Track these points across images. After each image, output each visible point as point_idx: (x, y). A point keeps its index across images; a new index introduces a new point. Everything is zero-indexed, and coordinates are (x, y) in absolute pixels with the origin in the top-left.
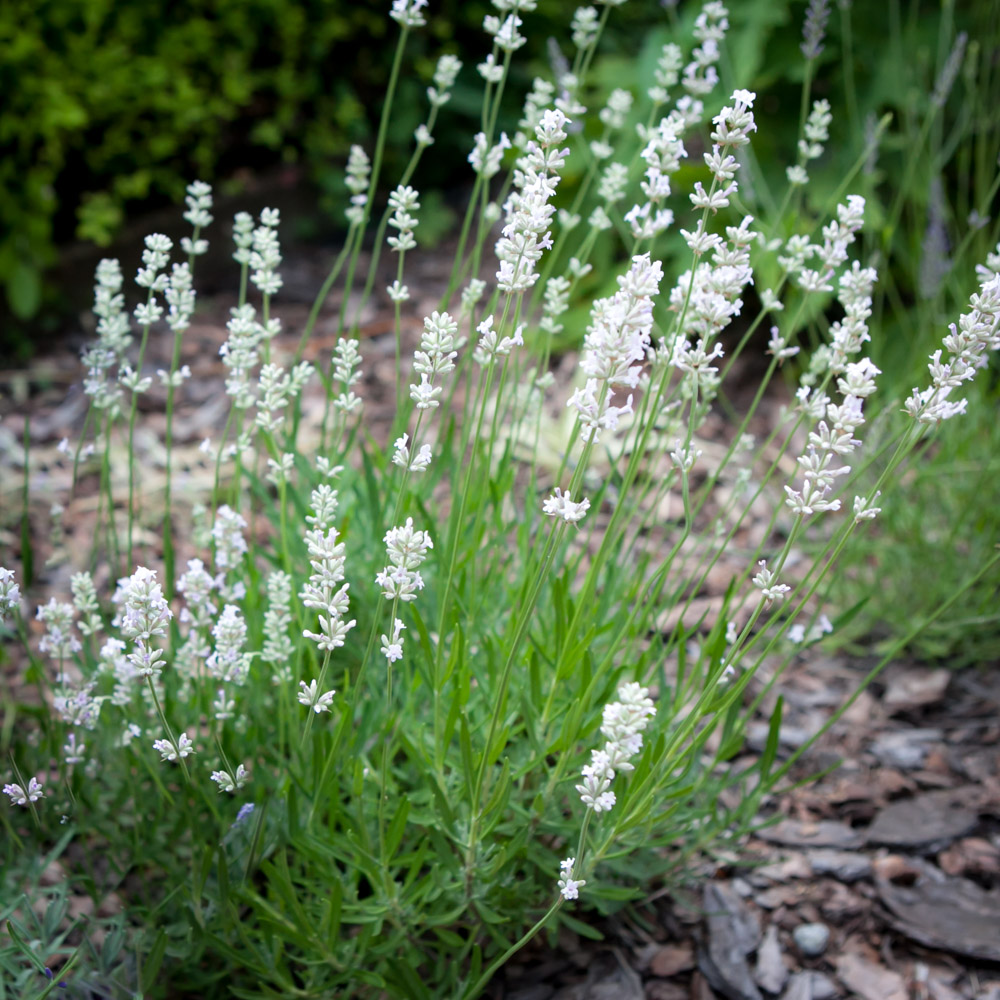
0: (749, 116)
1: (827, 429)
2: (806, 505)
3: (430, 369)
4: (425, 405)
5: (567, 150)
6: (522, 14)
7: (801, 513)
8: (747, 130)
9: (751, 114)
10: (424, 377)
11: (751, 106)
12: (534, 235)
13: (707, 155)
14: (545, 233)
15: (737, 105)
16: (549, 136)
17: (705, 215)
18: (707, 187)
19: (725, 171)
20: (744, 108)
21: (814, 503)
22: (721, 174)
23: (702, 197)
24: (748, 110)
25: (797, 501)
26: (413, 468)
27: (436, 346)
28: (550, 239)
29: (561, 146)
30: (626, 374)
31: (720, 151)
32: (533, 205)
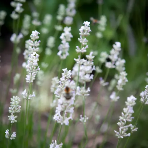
0: (89, 28)
1: (124, 115)
2: (121, 135)
3: (14, 112)
4: (13, 122)
5: (40, 41)
6: (22, 3)
7: (120, 138)
8: (89, 31)
9: (89, 27)
10: (12, 114)
11: (89, 25)
12: (35, 67)
13: (79, 39)
14: (38, 66)
15: (85, 25)
16: (34, 38)
17: (80, 55)
18: (80, 47)
19: (85, 42)
20: (87, 26)
21: (123, 134)
22: (83, 44)
23: (79, 50)
24: (88, 26)
25: (119, 135)
26: (11, 139)
27: (15, 106)
28: (39, 68)
29: (38, 40)
30: (69, 109)
31: (82, 37)
32: (34, 59)
